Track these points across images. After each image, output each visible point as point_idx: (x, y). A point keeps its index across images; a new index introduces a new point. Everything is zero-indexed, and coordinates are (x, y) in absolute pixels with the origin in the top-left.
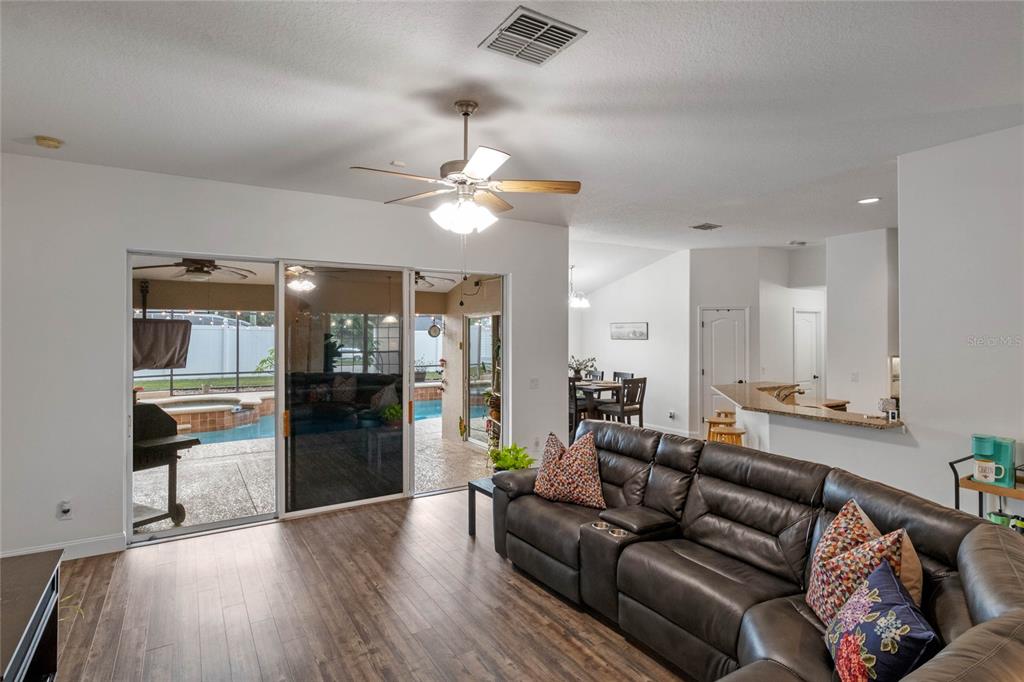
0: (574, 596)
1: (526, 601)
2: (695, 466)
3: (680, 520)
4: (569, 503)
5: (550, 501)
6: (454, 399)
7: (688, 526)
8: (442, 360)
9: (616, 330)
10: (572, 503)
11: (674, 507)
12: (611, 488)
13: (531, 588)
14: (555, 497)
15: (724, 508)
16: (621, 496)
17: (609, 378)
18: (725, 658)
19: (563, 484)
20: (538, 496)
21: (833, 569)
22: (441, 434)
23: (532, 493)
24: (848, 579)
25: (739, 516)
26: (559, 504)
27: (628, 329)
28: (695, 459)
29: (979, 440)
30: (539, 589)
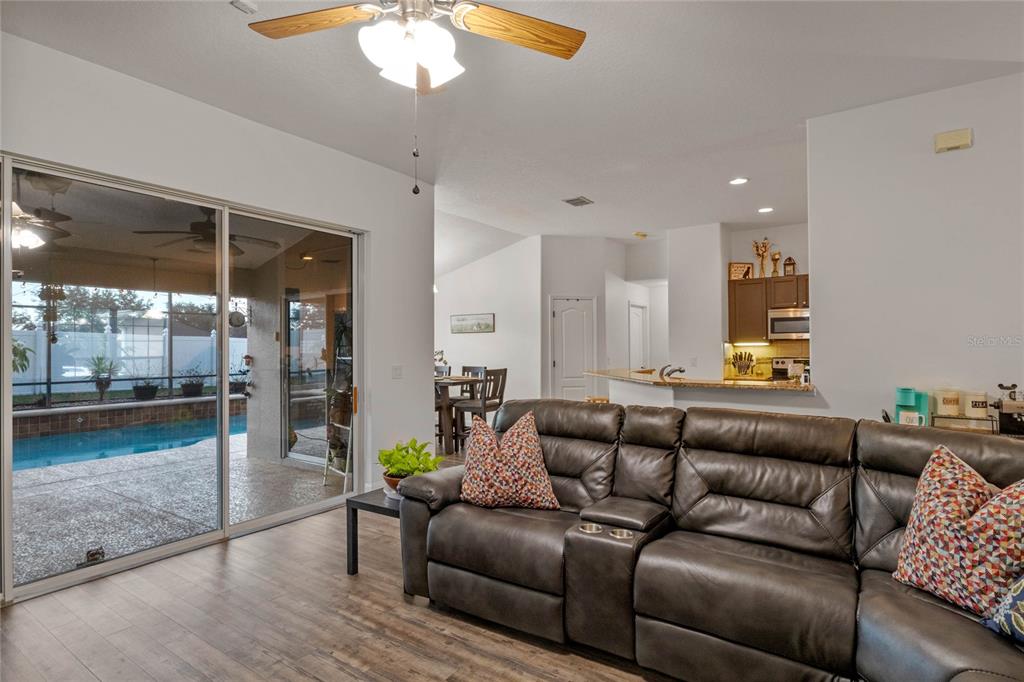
0: (555, 635)
1: (482, 656)
2: (680, 439)
3: (670, 507)
4: (516, 506)
5: (489, 507)
6: (266, 405)
7: (685, 513)
8: (247, 357)
9: (457, 323)
10: (517, 507)
11: (662, 493)
12: (562, 482)
13: (477, 634)
14: (494, 502)
15: (732, 484)
16: (582, 490)
17: (457, 373)
18: (831, 676)
19: (507, 483)
20: (467, 503)
21: (980, 531)
22: (245, 453)
23: (458, 501)
24: (1009, 539)
25: (755, 489)
26: (501, 510)
27: (471, 322)
28: (678, 430)
29: (906, 391)
30: (490, 633)
